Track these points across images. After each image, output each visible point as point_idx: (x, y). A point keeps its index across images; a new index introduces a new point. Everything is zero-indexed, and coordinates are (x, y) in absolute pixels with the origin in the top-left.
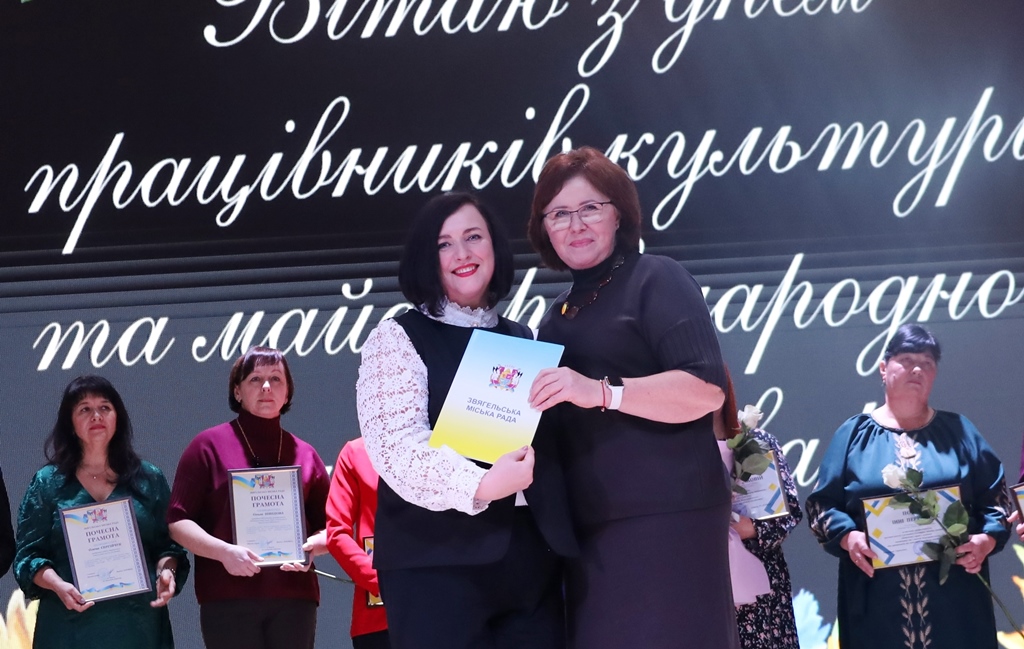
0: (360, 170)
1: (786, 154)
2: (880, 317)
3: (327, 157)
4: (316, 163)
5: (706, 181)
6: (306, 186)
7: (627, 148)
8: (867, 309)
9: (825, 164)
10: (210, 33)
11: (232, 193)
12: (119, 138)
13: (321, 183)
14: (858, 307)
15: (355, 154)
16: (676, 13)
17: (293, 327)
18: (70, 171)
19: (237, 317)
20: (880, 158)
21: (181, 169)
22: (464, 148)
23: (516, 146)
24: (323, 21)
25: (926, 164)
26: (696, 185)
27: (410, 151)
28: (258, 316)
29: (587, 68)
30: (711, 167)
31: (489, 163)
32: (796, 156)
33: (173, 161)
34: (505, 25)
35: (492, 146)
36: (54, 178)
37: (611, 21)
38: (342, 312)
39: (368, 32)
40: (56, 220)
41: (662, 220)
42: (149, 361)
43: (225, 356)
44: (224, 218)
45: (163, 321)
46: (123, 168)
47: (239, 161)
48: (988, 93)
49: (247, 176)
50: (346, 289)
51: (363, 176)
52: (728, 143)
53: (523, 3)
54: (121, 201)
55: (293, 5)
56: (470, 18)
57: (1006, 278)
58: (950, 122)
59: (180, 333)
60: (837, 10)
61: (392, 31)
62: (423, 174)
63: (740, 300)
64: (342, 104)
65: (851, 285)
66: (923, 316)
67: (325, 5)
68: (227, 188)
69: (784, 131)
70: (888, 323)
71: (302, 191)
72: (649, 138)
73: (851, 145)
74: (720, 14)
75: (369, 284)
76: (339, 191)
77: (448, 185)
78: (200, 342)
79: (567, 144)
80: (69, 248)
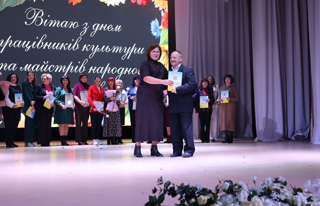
0: (47, 45)
1: (108, 49)
2: (119, 73)
3: (43, 43)
4: (41, 43)
5: (97, 52)
7: (86, 46)
8: (117, 72)
9: (113, 52)
10: (26, 23)
11: (27, 47)
12: (10, 37)
13: (41, 46)
15: (47, 43)
16: (94, 29)
17: (36, 67)
18: (2, 40)
19: (27, 65)
20: (120, 52)
22: (63, 44)
23: (71, 44)
24: (43, 23)
25: (126, 53)
26: (95, 52)
27: (55, 43)
28: (31, 65)
29: (81, 35)
31: (66, 46)
32: (109, 50)
33: (19, 41)
34: (70, 27)
35: (67, 44)
37: (85, 28)
38: (43, 65)
39: (50, 26)
41: (91, 57)
42: (13, 70)
43: (25, 70)
44: (26, 50)
45: (16, 64)
46: (11, 41)
47: (29, 42)
48: (135, 44)
49: (30, 44)
50: (44, 62)
52: (100, 47)
53: (73, 24)
54: (10, 46)
55: (39, 20)
56: (65, 25)
57: (135, 69)
58: (130, 48)
59: (18, 66)
60: (116, 31)
61: (53, 26)
62: (57, 47)
63: (100, 69)
64: (45, 35)
65: (115, 68)
66: (125, 73)
67: (44, 21)
68: (27, 46)
69: (108, 46)
70: (120, 74)
71: (38, 47)
72: (89, 45)
73: (117, 49)
74: (100, 29)
75: (48, 62)
76: (44, 48)
77: (60, 49)
78: (21, 68)
79: (78, 45)
80: (1, 52)
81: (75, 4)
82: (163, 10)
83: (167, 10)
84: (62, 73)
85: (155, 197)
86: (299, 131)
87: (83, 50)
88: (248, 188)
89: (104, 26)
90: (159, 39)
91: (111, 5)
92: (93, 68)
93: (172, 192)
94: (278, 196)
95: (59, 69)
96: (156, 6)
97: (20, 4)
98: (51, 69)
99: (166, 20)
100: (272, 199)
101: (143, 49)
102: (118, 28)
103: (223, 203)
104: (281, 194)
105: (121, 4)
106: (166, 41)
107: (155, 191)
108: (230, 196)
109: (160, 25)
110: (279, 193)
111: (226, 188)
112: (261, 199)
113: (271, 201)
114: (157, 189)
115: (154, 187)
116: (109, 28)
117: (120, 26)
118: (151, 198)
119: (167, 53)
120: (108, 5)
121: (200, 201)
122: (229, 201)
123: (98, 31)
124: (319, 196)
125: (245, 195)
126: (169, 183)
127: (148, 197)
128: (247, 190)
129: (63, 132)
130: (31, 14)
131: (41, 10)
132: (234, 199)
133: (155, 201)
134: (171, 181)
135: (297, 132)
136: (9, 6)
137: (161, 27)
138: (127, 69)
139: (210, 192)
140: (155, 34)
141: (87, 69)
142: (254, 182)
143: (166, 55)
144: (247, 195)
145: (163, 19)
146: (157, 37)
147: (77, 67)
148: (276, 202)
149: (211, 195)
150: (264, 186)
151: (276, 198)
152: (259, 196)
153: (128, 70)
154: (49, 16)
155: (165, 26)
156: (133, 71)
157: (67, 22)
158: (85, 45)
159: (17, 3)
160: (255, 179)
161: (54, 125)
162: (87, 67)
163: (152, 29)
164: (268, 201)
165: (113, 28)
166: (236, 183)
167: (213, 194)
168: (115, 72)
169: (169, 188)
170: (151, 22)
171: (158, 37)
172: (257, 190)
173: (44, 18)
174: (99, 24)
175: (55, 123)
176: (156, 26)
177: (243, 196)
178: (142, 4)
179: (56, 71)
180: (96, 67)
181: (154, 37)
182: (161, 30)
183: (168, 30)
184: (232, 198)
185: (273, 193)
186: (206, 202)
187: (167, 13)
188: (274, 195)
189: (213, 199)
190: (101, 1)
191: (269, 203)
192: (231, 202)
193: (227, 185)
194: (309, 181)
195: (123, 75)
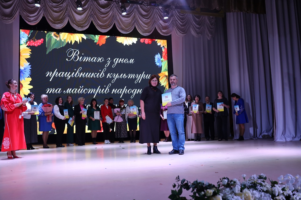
1: (125, 76)
3: (79, 73)
4: (78, 74)
5: (117, 79)
6: (76, 76)
9: (129, 78)
10: (67, 59)
12: (56, 69)
13: (78, 76)
14: (131, 92)
15: (82, 73)
16: (115, 62)
17: (74, 90)
18: (51, 72)
19: (69, 89)
20: (134, 77)
21: (63, 73)
22: (93, 73)
23: (99, 74)
24: (79, 59)
25: (138, 78)
27: (88, 73)
28: (71, 89)
29: (106, 67)
30: (118, 77)
31: (96, 75)
32: (126, 77)
34: (98, 61)
35: (96, 73)
36: (49, 73)
37: (108, 62)
38: (80, 89)
39: (84, 61)
40: (49, 77)
41: (113, 82)
42: (59, 93)
43: (67, 93)
44: (68, 79)
45: (61, 89)
46: (57, 73)
47: (70, 73)
48: (144, 72)
50: (80, 87)
51: (83, 75)
52: (119, 75)
53: (100, 59)
54: (56, 76)
55: (76, 57)
56: (94, 60)
58: (140, 75)
59: (62, 90)
60: (130, 63)
61: (86, 61)
62: (89, 76)
63: (120, 90)
64: (81, 68)
65: (131, 90)
66: (137, 93)
67: (79, 58)
68: (68, 75)
69: (125, 74)
70: (134, 93)
72: (112, 74)
73: (131, 76)
74: (119, 62)
75: (83, 86)
76: (80, 77)
77: (91, 77)
78: (64, 91)
79: (104, 74)
80: (50, 80)
81: (101, 45)
82: (163, 47)
83: (166, 47)
84: (93, 94)
85: (176, 191)
86: (265, 132)
87: (107, 77)
88: (240, 183)
89: (122, 60)
90: (161, 68)
91: (126, 45)
92: (115, 90)
93: (187, 186)
94: (262, 188)
95: (91, 91)
96: (159, 44)
97: (63, 47)
98: (85, 92)
99: (166, 54)
100: (258, 190)
101: (150, 75)
102: (132, 61)
103: (223, 195)
104: (263, 186)
105: (133, 43)
106: (166, 69)
107: (174, 186)
108: (228, 189)
109: (162, 58)
110: (262, 186)
111: (225, 183)
112: (250, 190)
113: (257, 191)
114: (176, 185)
115: (174, 184)
116: (125, 61)
117: (133, 60)
118: (172, 191)
119: (167, 77)
120: (124, 45)
121: (208, 193)
122: (227, 193)
123: (118, 63)
124: (290, 187)
125: (238, 188)
126: (184, 180)
127: (171, 191)
128: (239, 184)
129: (94, 136)
130: (71, 53)
131: (77, 50)
132: (231, 191)
133: (175, 194)
134: (185, 179)
135: (263, 132)
136: (55, 48)
137: (162, 59)
138: (139, 90)
139: (214, 186)
140: (158, 64)
141: (111, 91)
142: (244, 178)
143: (167, 79)
144: (240, 188)
145: (163, 53)
146: (160, 66)
147: (103, 89)
148: (260, 192)
149: (214, 188)
150: (252, 181)
151: (260, 190)
152: (248, 188)
154: (83, 54)
155: (165, 58)
157: (96, 58)
158: (109, 74)
159: (60, 46)
160: (245, 176)
161: (87, 131)
162: (111, 89)
163: (156, 61)
164: (255, 192)
165: (128, 61)
166: (232, 179)
167: (216, 188)
169: (184, 184)
170: (155, 56)
172: (246, 184)
173: (80, 56)
174: (118, 59)
175: (88, 129)
176: (158, 58)
177: (237, 189)
178: (148, 44)
179: (89, 93)
180: (116, 89)
181: (158, 66)
182: (162, 61)
183: (167, 61)
184: (229, 190)
185: (258, 186)
186: (212, 194)
187: (166, 49)
188: (259, 187)
189: (216, 192)
190: (119, 42)
191: (256, 194)
192: (229, 193)
193: (226, 182)
194: (282, 176)
195: (136, 94)
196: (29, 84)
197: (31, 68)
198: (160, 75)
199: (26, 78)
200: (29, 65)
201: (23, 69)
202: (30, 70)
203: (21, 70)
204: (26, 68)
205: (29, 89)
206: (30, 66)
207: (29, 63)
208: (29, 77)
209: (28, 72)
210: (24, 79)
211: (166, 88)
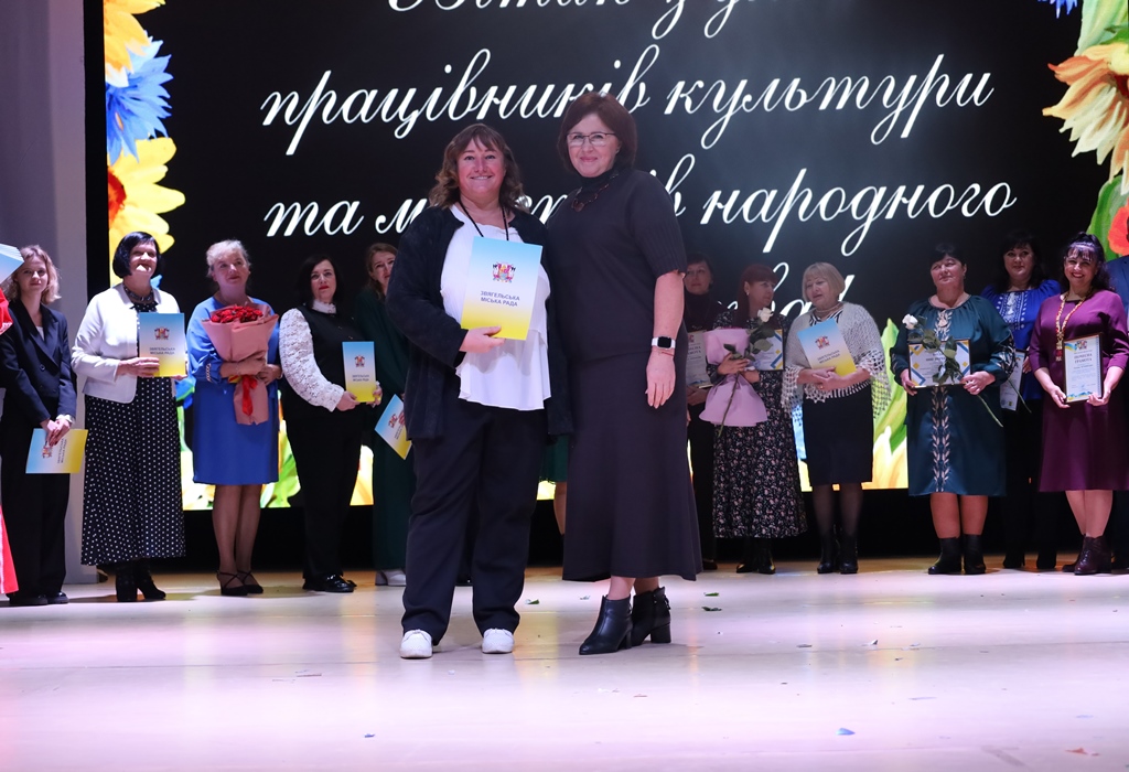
0: (496, 101)
1: (797, 97)
2: (858, 215)
3: (473, 91)
4: (466, 95)
5: (739, 115)
6: (457, 112)
7: (684, 91)
8: (850, 208)
9: (823, 106)
10: (392, 2)
11: (405, 116)
12: (327, 74)
13: (469, 109)
14: (843, 208)
15: (493, 90)
18: (293, 96)
19: (408, 203)
20: (862, 103)
21: (371, 97)
22: (570, 88)
23: (608, 86)
25: (895, 107)
26: (732, 117)
27: (532, 89)
29: (657, 34)
30: (743, 105)
32: (804, 100)
33: (365, 91)
34: (601, 1)
36: (282, 100)
37: (676, 1)
39: (504, 4)
40: (283, 131)
41: (708, 142)
42: (346, 231)
44: (400, 133)
45: (356, 204)
46: (330, 96)
47: (412, 92)
48: (940, 57)
49: (415, 104)
51: (499, 105)
52: (756, 89)
54: (329, 119)
57: (948, 190)
58: (913, 79)
59: (367, 213)
61: (521, 3)
62: (541, 105)
63: (760, 200)
64: (485, 54)
65: (839, 192)
66: (890, 215)
68: (402, 111)
69: (796, 82)
70: (865, 220)
71: (455, 115)
72: (700, 84)
76: (481, 115)
79: (643, 87)
80: (291, 151)
87: (669, 110)
92: (723, 200)
101: (986, 77)
106: (1117, 23)
123: (742, 4)
138: (902, 189)
143: (1120, 103)
146: (1064, 7)
153: (908, 195)
156: (932, 200)
158: (681, 85)
162: (695, 196)
168: (840, 210)
171: (1069, 8)
180: (736, 194)
195: (880, 222)
196: (161, 183)
197: (169, 77)
198: (1063, 71)
199: (142, 145)
200: (160, 54)
201: (126, 84)
202: (164, 85)
203: (110, 91)
204: (140, 79)
205: (162, 215)
206: (165, 61)
207: (161, 42)
208: (159, 134)
209: (152, 104)
210: (132, 150)
211: (1114, 171)
